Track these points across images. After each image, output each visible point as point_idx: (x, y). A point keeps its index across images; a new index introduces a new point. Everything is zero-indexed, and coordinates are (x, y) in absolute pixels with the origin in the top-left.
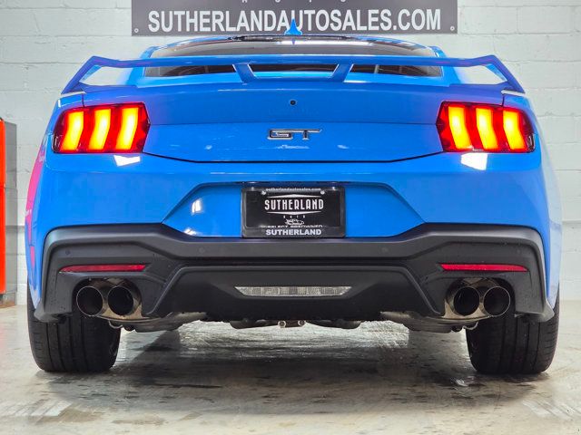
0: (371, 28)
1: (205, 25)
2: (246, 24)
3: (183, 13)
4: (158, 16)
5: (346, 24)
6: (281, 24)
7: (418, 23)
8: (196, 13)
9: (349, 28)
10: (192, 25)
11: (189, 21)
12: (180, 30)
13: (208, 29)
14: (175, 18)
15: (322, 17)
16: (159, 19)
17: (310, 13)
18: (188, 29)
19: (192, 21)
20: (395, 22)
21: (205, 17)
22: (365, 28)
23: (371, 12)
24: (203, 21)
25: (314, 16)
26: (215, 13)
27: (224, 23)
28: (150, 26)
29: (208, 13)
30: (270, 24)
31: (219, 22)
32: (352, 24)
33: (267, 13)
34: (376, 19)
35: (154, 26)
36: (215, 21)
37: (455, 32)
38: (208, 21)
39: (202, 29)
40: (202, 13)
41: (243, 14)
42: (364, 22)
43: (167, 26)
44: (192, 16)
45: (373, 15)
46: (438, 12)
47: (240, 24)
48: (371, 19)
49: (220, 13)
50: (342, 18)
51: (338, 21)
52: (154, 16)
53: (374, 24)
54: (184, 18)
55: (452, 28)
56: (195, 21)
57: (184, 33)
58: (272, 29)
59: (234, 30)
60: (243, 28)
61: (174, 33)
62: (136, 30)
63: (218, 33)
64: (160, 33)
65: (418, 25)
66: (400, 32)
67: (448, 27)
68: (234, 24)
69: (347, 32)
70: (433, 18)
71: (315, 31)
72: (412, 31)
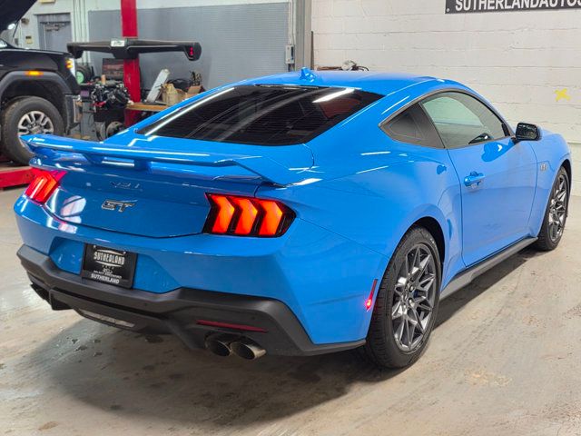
1: (491, 5)
2: (518, 3)
6: (542, 3)
10: (483, 5)
12: (475, 8)
13: (493, 8)
16: (462, 2)
18: (480, 8)
24: (490, 2)
27: (503, 3)
28: (457, 7)
30: (535, 3)
31: (501, 2)
35: (459, 6)
36: (497, 2)
38: (493, 2)
39: (489, 8)
43: (467, 6)
47: (514, 4)
56: (484, 3)
57: (477, 11)
58: (535, 6)
59: (509, 7)
60: (516, 6)
61: (471, 10)
62: (448, 10)
63: (499, 10)
64: (463, 11)
68: (510, 3)
71: (567, 7)
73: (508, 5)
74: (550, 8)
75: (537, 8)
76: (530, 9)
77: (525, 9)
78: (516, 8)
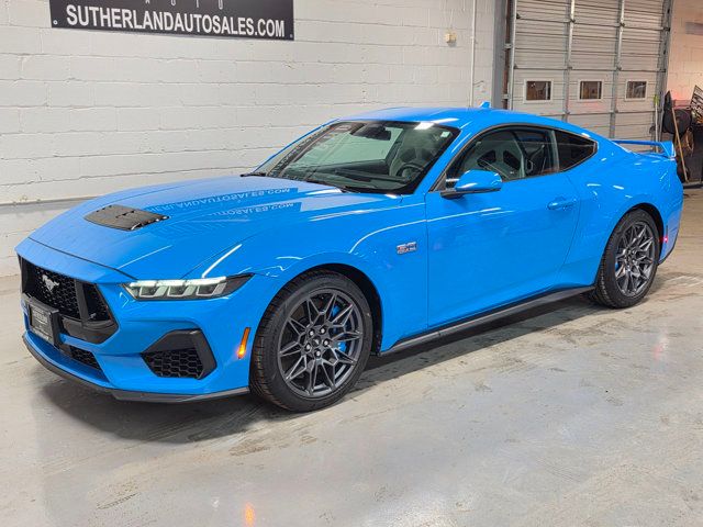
0: (241, 33)
1: (117, 22)
2: (150, 23)
3: (97, 9)
4: (74, 10)
5: (224, 28)
6: (177, 25)
8: (108, 10)
9: (226, 31)
10: (105, 20)
11: (102, 17)
12: (95, 24)
13: (120, 26)
14: (90, 12)
15: (207, 20)
16: (76, 13)
17: (198, 16)
18: (102, 25)
19: (105, 17)
20: (256, 30)
21: (116, 14)
22: (236, 33)
23: (240, 19)
24: (114, 17)
25: (201, 20)
26: (124, 11)
27: (132, 20)
28: (69, 19)
29: (118, 11)
30: (169, 25)
31: (128, 19)
32: (227, 28)
33: (166, 14)
34: (244, 26)
35: (72, 19)
36: (124, 19)
37: (292, 39)
38: (118, 18)
39: (115, 25)
40: (114, 10)
41: (147, 13)
42: (236, 28)
43: (84, 20)
44: (105, 13)
45: (242, 22)
46: (282, 22)
47: (145, 23)
48: (241, 26)
49: (128, 11)
50: (221, 23)
51: (218, 25)
52: (71, 10)
53: (243, 29)
54: (98, 13)
55: (291, 36)
56: (108, 17)
57: (99, 28)
58: (170, 28)
59: (140, 27)
60: (148, 27)
61: (91, 27)
62: (56, 22)
63: (128, 29)
64: (78, 26)
65: (271, 31)
66: (259, 37)
67: (289, 35)
68: (140, 22)
69: (226, 35)
70: (279, 27)
71: (202, 33)
72: (266, 37)
73: (138, 23)
74: (186, 33)
75: (172, 32)
76: (164, 32)
77: (158, 31)
78: (148, 30)
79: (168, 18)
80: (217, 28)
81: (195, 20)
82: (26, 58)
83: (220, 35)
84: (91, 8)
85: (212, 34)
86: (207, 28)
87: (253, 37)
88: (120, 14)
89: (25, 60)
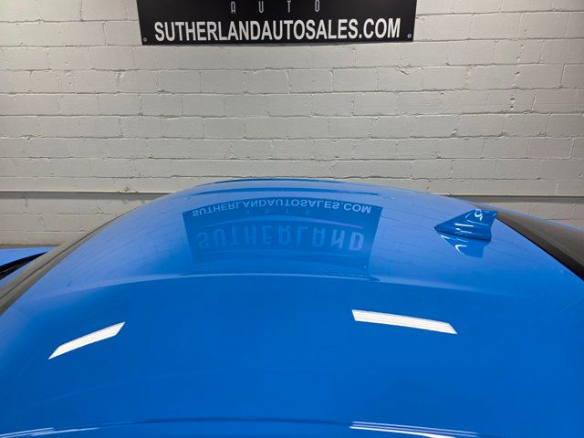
0: (340, 37)
1: (202, 35)
2: (235, 34)
3: (182, 23)
4: (162, 26)
5: (319, 33)
6: (264, 34)
7: (381, 31)
8: (193, 23)
9: (322, 36)
10: (191, 34)
11: (188, 31)
12: (181, 39)
13: (204, 39)
15: (299, 26)
16: (163, 29)
17: (288, 23)
18: (188, 39)
19: (191, 31)
20: (361, 31)
21: (201, 27)
22: (335, 37)
23: (341, 21)
24: (200, 31)
25: (292, 26)
26: (209, 23)
27: (217, 32)
28: (157, 36)
29: (203, 23)
30: (255, 35)
31: (213, 31)
32: (324, 33)
33: (253, 23)
34: (345, 28)
35: (160, 36)
36: (209, 31)
37: (411, 40)
38: (203, 31)
39: (200, 39)
40: (199, 24)
41: (232, 24)
42: (335, 32)
43: (171, 36)
44: (190, 27)
45: (343, 25)
46: (398, 20)
47: (230, 34)
48: (341, 29)
49: (213, 23)
50: (316, 28)
51: (312, 30)
52: (159, 27)
53: (343, 33)
54: (183, 27)
55: (409, 36)
56: (193, 31)
57: (185, 42)
58: (257, 38)
59: (225, 39)
60: (233, 38)
61: (176, 42)
62: (145, 40)
63: (213, 42)
64: (166, 42)
65: (380, 32)
66: (364, 40)
67: (406, 34)
68: (225, 33)
69: (321, 41)
70: (394, 27)
71: (293, 41)
72: (374, 39)
73: (222, 36)
74: (274, 42)
75: (259, 42)
76: (251, 42)
77: (244, 42)
78: (233, 42)
79: (255, 26)
80: (311, 34)
81: (285, 26)
82: (123, 73)
83: (314, 42)
84: (177, 24)
85: (305, 41)
86: (299, 34)
87: (357, 40)
88: (205, 27)
89: (122, 76)
